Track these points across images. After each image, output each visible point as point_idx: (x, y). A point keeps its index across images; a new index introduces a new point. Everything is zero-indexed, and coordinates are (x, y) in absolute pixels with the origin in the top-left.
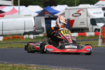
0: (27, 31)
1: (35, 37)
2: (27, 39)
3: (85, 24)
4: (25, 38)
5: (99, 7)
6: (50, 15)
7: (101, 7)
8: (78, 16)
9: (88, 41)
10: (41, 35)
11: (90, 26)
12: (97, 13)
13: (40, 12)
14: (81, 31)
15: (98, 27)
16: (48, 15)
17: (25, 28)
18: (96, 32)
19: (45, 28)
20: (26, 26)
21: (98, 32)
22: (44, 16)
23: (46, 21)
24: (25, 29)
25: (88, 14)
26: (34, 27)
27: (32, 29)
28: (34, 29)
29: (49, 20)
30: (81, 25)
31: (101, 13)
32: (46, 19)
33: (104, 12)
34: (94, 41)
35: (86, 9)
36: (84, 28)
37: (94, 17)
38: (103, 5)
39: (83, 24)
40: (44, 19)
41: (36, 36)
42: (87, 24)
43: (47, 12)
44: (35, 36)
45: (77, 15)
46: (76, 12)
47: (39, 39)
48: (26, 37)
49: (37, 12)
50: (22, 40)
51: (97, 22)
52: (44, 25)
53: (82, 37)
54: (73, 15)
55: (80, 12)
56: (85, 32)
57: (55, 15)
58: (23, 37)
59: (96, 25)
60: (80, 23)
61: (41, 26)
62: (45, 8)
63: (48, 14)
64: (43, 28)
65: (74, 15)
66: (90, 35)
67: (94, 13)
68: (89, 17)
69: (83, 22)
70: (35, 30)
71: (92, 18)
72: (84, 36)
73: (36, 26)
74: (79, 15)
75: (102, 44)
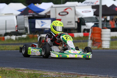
1: (17, 38)
2: (8, 40)
3: (73, 24)
4: (6, 40)
5: (88, 5)
6: (34, 14)
7: (90, 5)
8: (65, 15)
9: (77, 43)
10: (24, 36)
13: (22, 10)
14: (69, 31)
15: (88, 27)
16: (32, 14)
17: (6, 28)
18: (85, 32)
19: (28, 28)
20: (7, 26)
21: (87, 32)
22: (28, 14)
23: (30, 20)
24: (6, 30)
25: (76, 13)
26: (17, 27)
27: (14, 29)
28: (17, 29)
29: (33, 20)
30: (69, 24)
31: (90, 11)
32: (29, 18)
33: (93, 10)
34: (83, 43)
35: (74, 7)
37: (83, 16)
38: (93, 3)
39: (70, 24)
40: (27, 19)
41: (19, 38)
43: (30, 11)
44: (17, 37)
45: (64, 14)
46: (63, 11)
47: (22, 40)
48: (8, 38)
49: (19, 11)
50: (3, 41)
51: (86, 22)
52: (27, 25)
54: (59, 14)
55: (67, 11)
56: (73, 33)
57: (40, 14)
58: (4, 38)
59: (85, 25)
60: (67, 23)
61: (23, 26)
62: (28, 6)
63: (31, 12)
64: (26, 28)
65: (61, 14)
66: (78, 36)
67: (83, 12)
68: (77, 16)
69: (70, 22)
70: (17, 31)
71: (80, 17)
73: (19, 26)
74: (66, 13)
75: (93, 46)
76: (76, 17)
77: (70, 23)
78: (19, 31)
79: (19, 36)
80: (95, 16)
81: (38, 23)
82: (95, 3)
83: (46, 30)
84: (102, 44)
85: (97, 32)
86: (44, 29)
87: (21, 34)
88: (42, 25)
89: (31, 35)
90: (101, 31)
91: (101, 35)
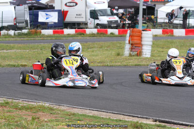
0: (5, 24)
1: (16, 34)
2: (5, 35)
3: (83, 18)
4: (3, 35)
6: (33, 1)
8: (73, 6)
10: (25, 31)
11: (89, 19)
12: (99, 3)
14: (78, 26)
15: (101, 21)
16: (30, 2)
17: (2, 20)
18: (98, 28)
19: (29, 22)
20: (3, 18)
24: (2, 23)
25: (87, 4)
26: (15, 20)
27: (12, 22)
28: (15, 22)
32: (30, 8)
36: (81, 23)
40: (28, 9)
41: (19, 33)
42: (86, 18)
44: (16, 32)
45: (72, 4)
48: (5, 33)
51: (99, 15)
52: (27, 18)
53: (81, 34)
54: (66, 5)
55: (75, 1)
56: (84, 28)
59: (98, 19)
60: (76, 16)
61: (24, 18)
64: (26, 21)
65: (68, 4)
66: (91, 33)
67: (95, 3)
70: (16, 24)
72: (84, 34)
73: (18, 19)
74: (75, 4)
75: (131, 51)
76: (87, 9)
77: (78, 17)
78: (17, 24)
79: (19, 31)
80: (110, 8)
81: (42, 16)
83: (50, 23)
84: (142, 49)
85: (137, 34)
86: (48, 23)
87: (21, 29)
88: (47, 18)
89: (33, 30)
90: (142, 34)
91: (141, 38)
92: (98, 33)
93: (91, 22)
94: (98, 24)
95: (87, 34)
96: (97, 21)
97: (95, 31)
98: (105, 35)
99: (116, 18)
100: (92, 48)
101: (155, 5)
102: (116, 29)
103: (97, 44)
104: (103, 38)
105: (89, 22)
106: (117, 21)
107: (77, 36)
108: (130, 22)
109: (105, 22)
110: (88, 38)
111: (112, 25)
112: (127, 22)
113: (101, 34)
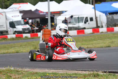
3: (4, 27)
11: (9, 28)
12: (15, 16)
14: (1, 34)
15: (17, 29)
18: (16, 34)
21: (17, 34)
25: (7, 18)
31: (19, 16)
33: (21, 15)
36: (4, 31)
39: (2, 28)
42: (7, 27)
51: (16, 25)
53: (4, 39)
56: (6, 35)
59: (15, 27)
66: (11, 38)
67: (12, 17)
69: (2, 26)
72: (6, 39)
76: (7, 21)
80: (23, 20)
82: (18, 8)
85: (48, 33)
90: (51, 32)
92: (16, 38)
93: (11, 30)
94: (15, 31)
95: (8, 39)
96: (15, 29)
97: (14, 36)
98: (21, 39)
99: (28, 26)
100: (14, 47)
101: (54, 16)
102: (29, 33)
103: (17, 44)
104: (21, 40)
105: (9, 30)
106: (29, 28)
107: (2, 41)
108: (37, 28)
109: (21, 30)
110: (10, 41)
111: (26, 31)
112: (36, 29)
113: (19, 38)
